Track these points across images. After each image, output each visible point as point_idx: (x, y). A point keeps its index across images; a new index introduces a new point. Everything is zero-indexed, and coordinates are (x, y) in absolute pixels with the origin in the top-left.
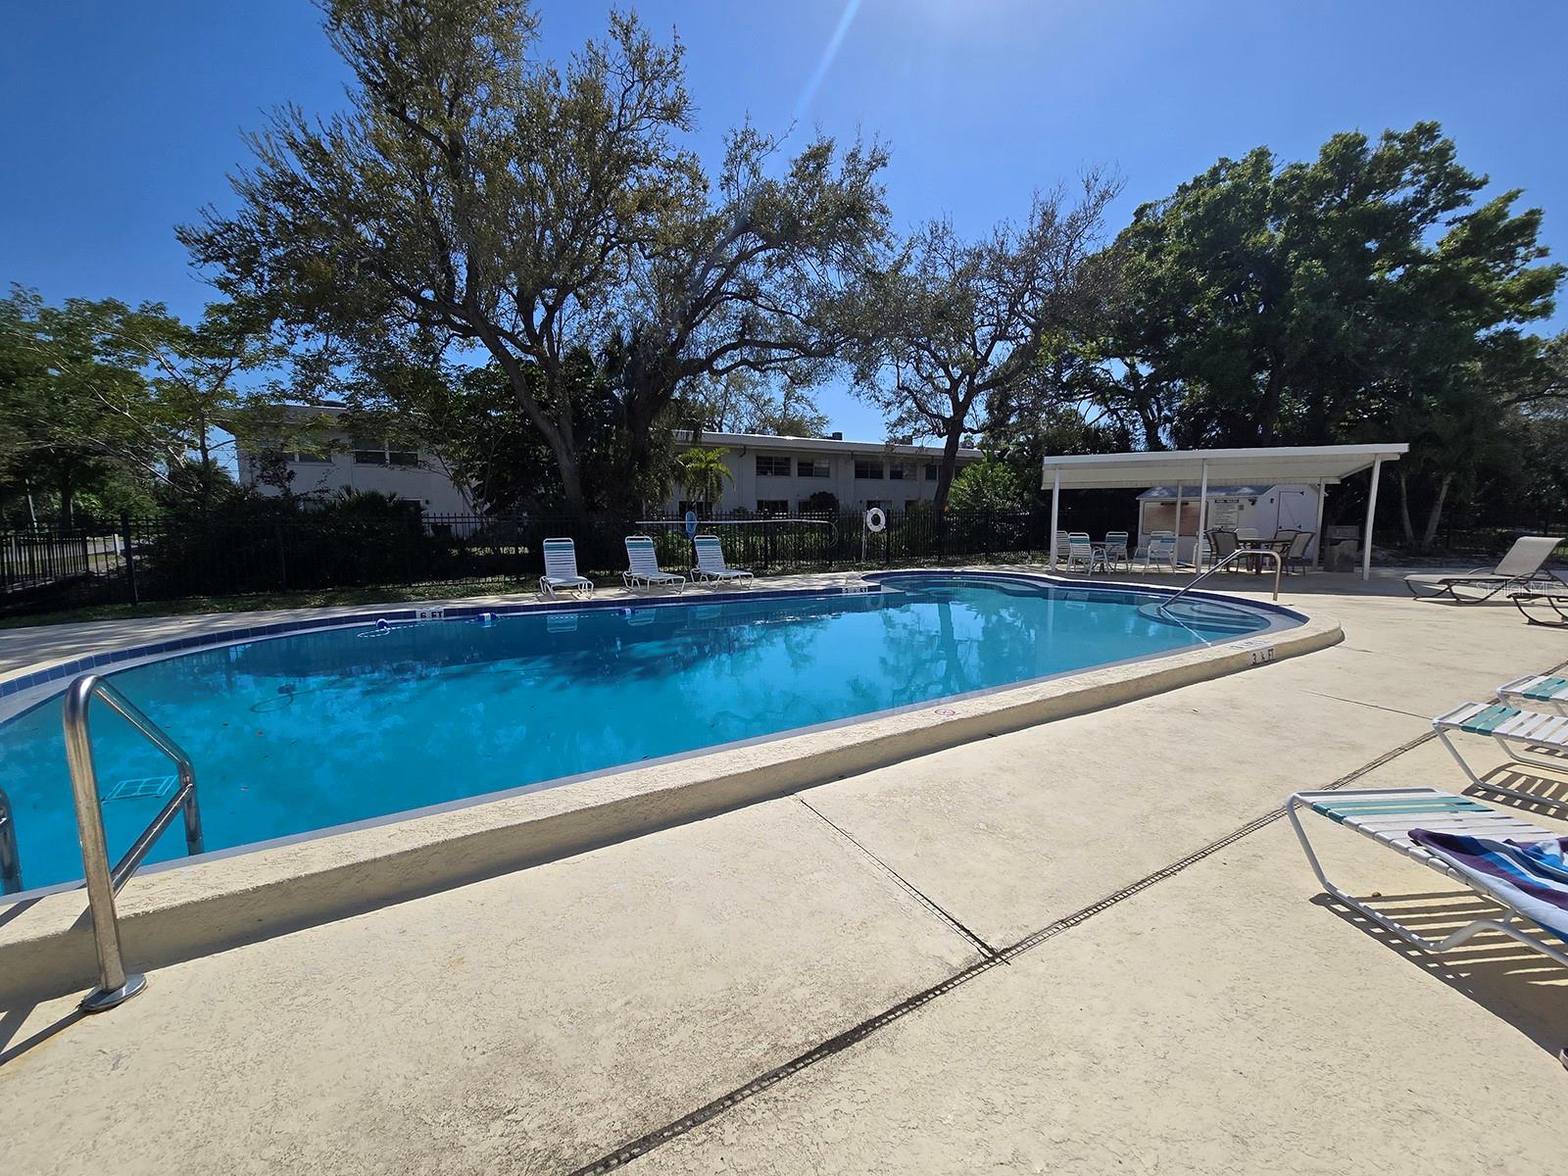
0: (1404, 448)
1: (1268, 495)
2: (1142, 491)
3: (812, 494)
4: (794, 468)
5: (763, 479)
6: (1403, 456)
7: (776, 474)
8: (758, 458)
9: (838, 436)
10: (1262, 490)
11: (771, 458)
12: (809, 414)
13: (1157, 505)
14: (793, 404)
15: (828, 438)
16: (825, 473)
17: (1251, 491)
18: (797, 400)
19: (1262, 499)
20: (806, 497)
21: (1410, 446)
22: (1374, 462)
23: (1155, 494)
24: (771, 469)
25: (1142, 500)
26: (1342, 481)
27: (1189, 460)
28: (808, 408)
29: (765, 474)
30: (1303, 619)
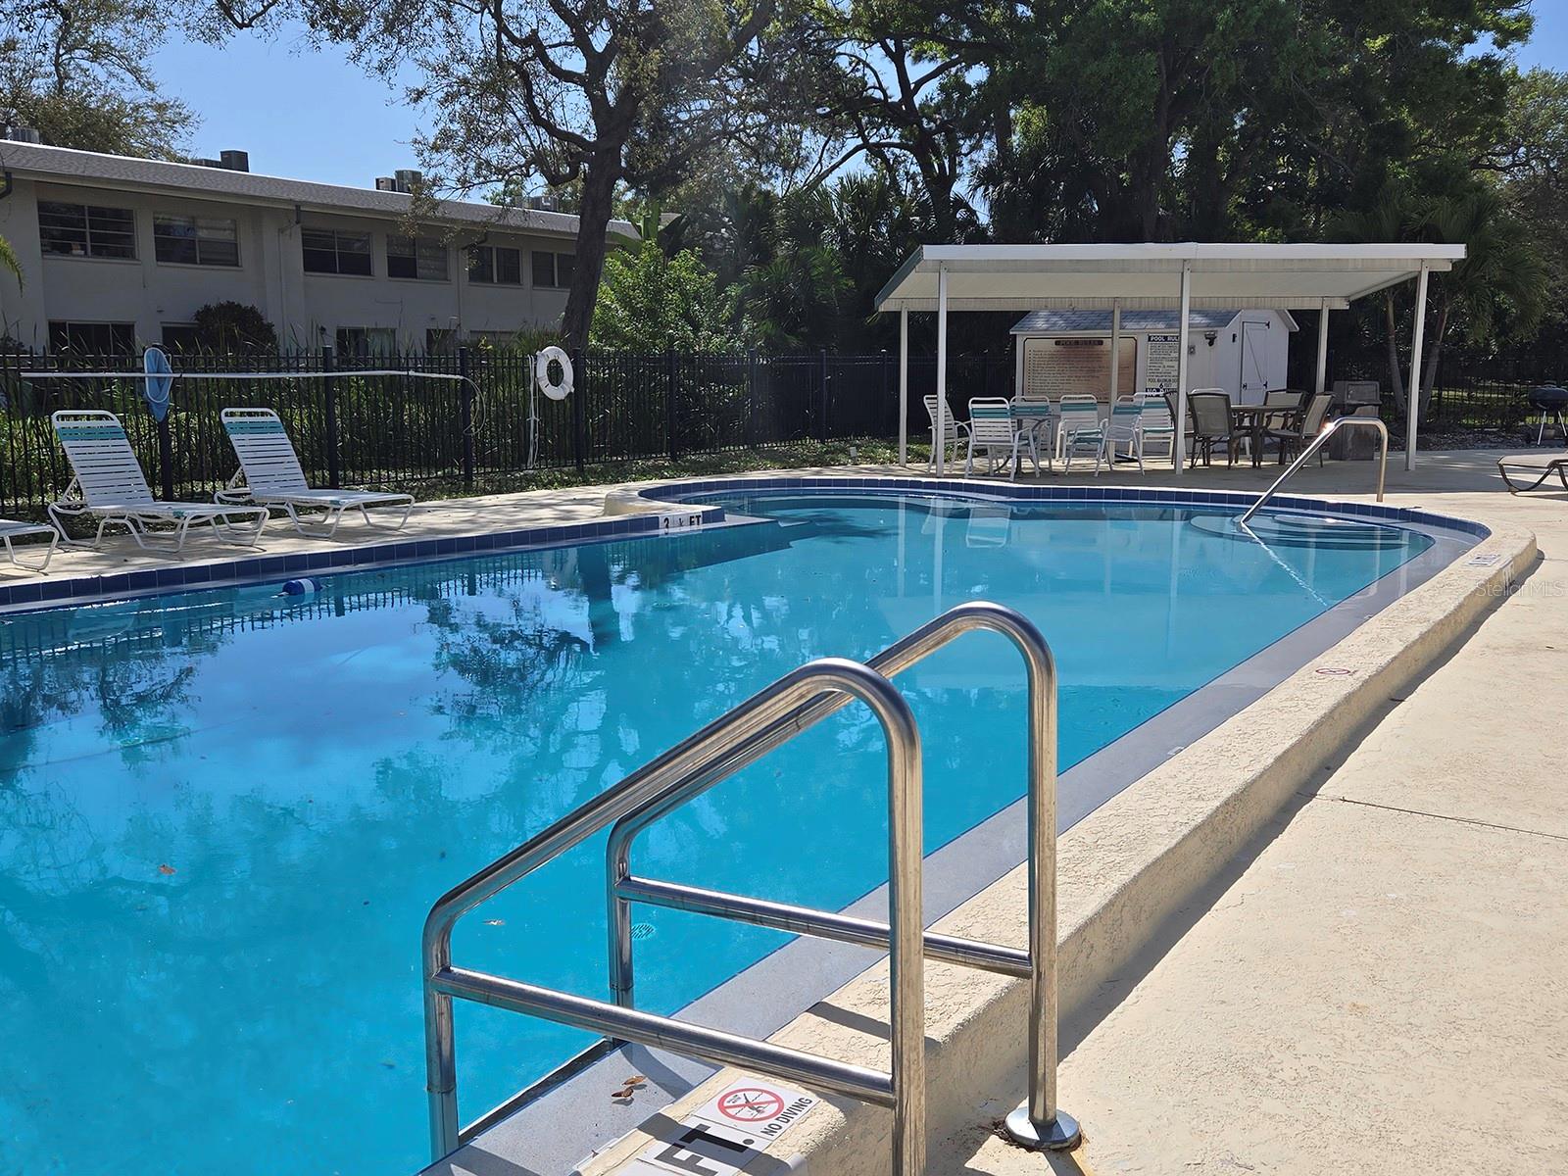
0: (1458, 251)
1: (1233, 326)
2: (1019, 316)
3: (200, 307)
4: (145, 240)
5: (60, 263)
6: (1456, 264)
7: (97, 252)
8: (42, 207)
9: (236, 160)
10: (1223, 318)
11: (80, 209)
12: (131, 93)
13: (1049, 345)
14: (85, 64)
15: (209, 163)
16: (227, 256)
17: (1205, 321)
18: (98, 52)
19: (1224, 334)
20: (182, 314)
21: (1467, 248)
22: (1420, 272)
23: (1041, 324)
24: (81, 237)
25: (1019, 333)
26: (1351, 304)
27: (1160, 260)
28: (129, 77)
29: (65, 250)
30: (1478, 531)
